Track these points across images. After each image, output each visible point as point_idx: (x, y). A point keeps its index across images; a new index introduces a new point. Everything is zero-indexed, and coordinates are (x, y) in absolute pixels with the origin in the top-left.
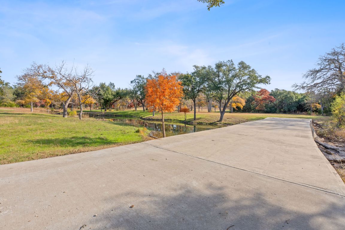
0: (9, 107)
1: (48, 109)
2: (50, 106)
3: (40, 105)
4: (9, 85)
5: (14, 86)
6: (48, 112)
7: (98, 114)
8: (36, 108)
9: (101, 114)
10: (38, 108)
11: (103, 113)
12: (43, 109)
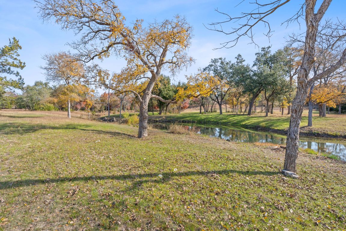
0: (47, 111)
1: (89, 112)
2: (91, 109)
3: (80, 108)
4: (49, 86)
5: (54, 86)
6: (89, 116)
7: (157, 119)
8: (76, 111)
9: (161, 119)
10: (78, 111)
11: (164, 117)
12: (83, 112)
